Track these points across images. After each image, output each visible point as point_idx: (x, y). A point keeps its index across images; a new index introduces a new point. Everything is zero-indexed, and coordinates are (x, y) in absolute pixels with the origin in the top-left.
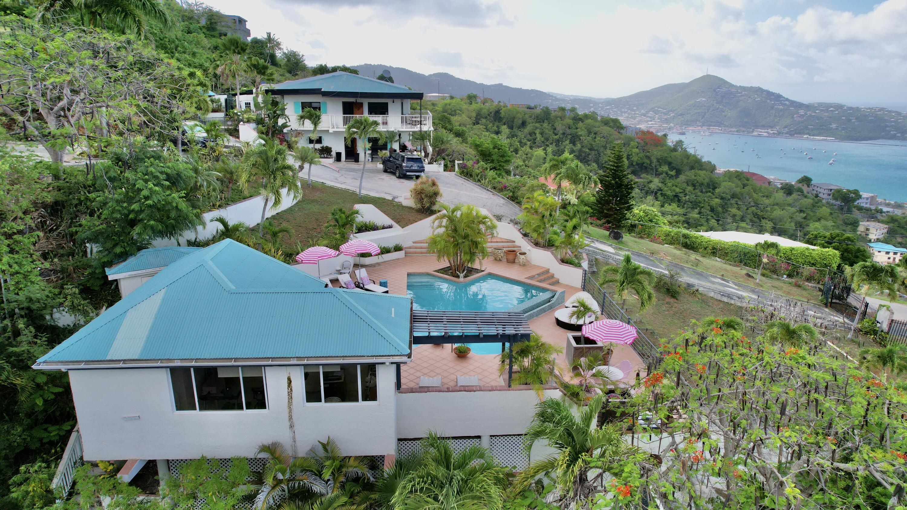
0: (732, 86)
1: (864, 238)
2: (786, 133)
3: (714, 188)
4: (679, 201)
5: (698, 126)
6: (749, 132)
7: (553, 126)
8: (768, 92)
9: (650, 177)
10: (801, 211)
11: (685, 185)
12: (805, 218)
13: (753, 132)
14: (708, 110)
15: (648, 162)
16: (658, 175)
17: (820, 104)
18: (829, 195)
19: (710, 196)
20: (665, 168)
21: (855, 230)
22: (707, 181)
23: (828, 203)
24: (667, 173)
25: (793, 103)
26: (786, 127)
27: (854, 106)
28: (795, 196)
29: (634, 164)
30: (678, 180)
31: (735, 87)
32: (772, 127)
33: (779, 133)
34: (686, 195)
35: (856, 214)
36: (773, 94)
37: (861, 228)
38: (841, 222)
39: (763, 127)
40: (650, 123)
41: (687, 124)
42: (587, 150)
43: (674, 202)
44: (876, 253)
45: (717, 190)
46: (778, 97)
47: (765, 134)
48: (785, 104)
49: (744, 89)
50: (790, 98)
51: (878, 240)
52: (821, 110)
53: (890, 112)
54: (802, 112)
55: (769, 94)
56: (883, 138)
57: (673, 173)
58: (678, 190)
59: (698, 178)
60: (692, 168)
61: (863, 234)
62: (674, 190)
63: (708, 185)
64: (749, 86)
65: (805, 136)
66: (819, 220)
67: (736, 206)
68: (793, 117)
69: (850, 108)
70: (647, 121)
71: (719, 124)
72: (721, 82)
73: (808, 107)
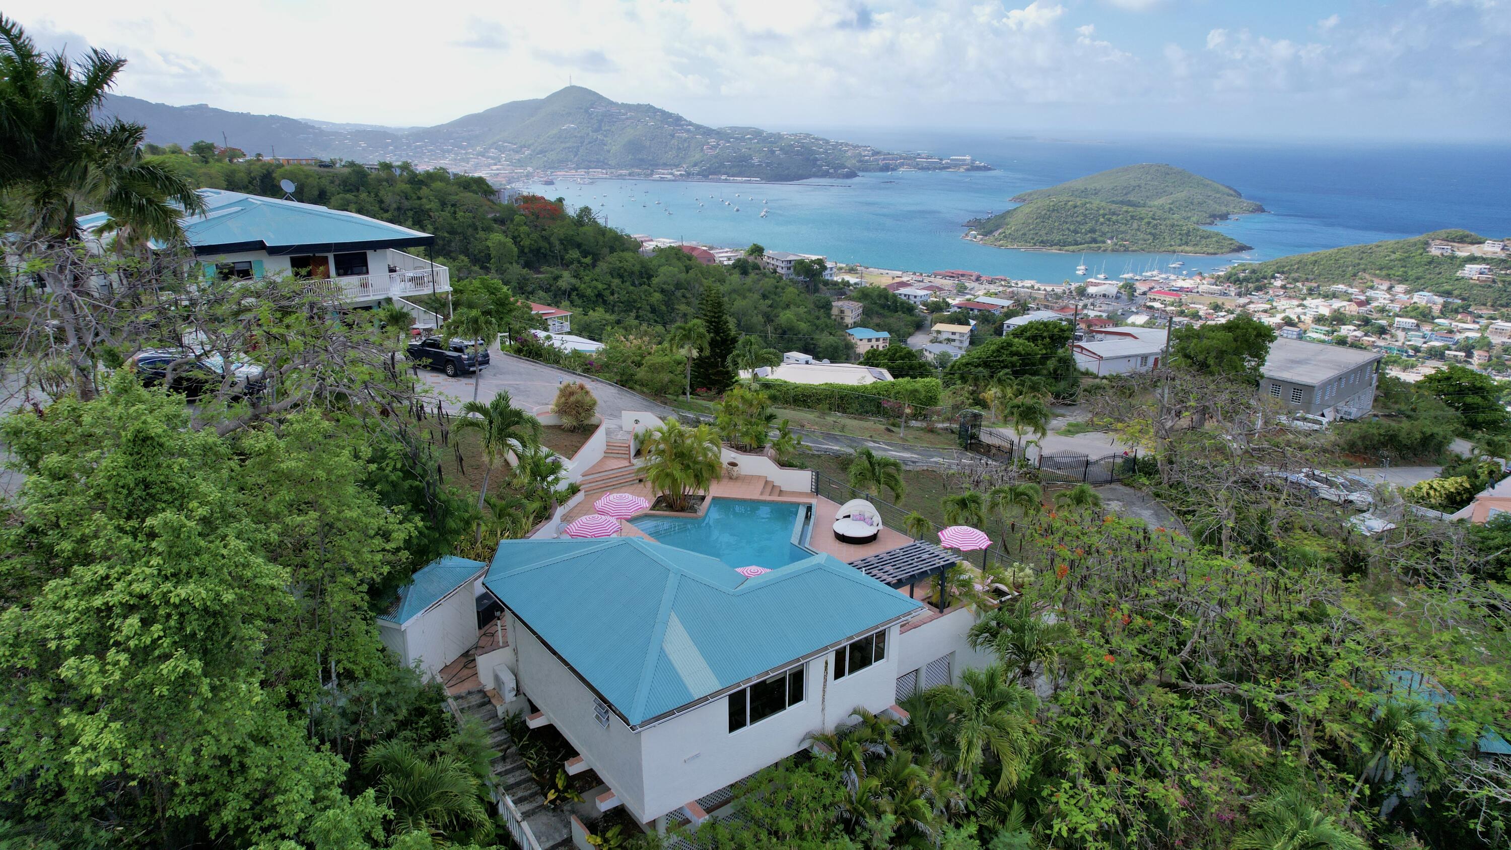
0: (611, 103)
1: (839, 324)
2: (698, 174)
3: (650, 277)
4: (605, 302)
5: (571, 169)
6: (647, 175)
7: (376, 195)
8: (663, 112)
9: (556, 271)
10: (764, 297)
11: (609, 277)
12: (770, 306)
13: (652, 174)
14: (582, 143)
15: (547, 246)
16: (566, 265)
17: (734, 129)
18: (789, 268)
19: (646, 291)
20: (574, 254)
21: (829, 316)
22: (637, 268)
23: (791, 280)
24: (579, 262)
25: (698, 127)
26: (695, 165)
27: (774, 132)
28: (753, 276)
29: (526, 250)
30: (597, 270)
31: (616, 104)
32: (677, 166)
33: (689, 175)
34: (612, 294)
35: (825, 293)
36: (670, 115)
37: (835, 311)
38: (812, 306)
39: (665, 165)
40: (494, 167)
41: (552, 166)
42: (446, 235)
43: (599, 306)
44: (859, 343)
45: (655, 281)
46: (678, 120)
47: (669, 177)
48: (688, 131)
49: (628, 107)
50: (694, 121)
51: (856, 325)
52: (737, 139)
53: (817, 139)
54: (713, 142)
55: (665, 116)
56: (815, 175)
57: (588, 260)
58: (600, 286)
59: (624, 264)
60: (612, 250)
61: (838, 319)
62: (596, 288)
63: (641, 275)
64: (635, 103)
65: (723, 177)
66: (788, 306)
67: (684, 300)
68: (702, 150)
69: (771, 135)
70: (489, 166)
71: (602, 164)
72: (595, 99)
73: (719, 134)
